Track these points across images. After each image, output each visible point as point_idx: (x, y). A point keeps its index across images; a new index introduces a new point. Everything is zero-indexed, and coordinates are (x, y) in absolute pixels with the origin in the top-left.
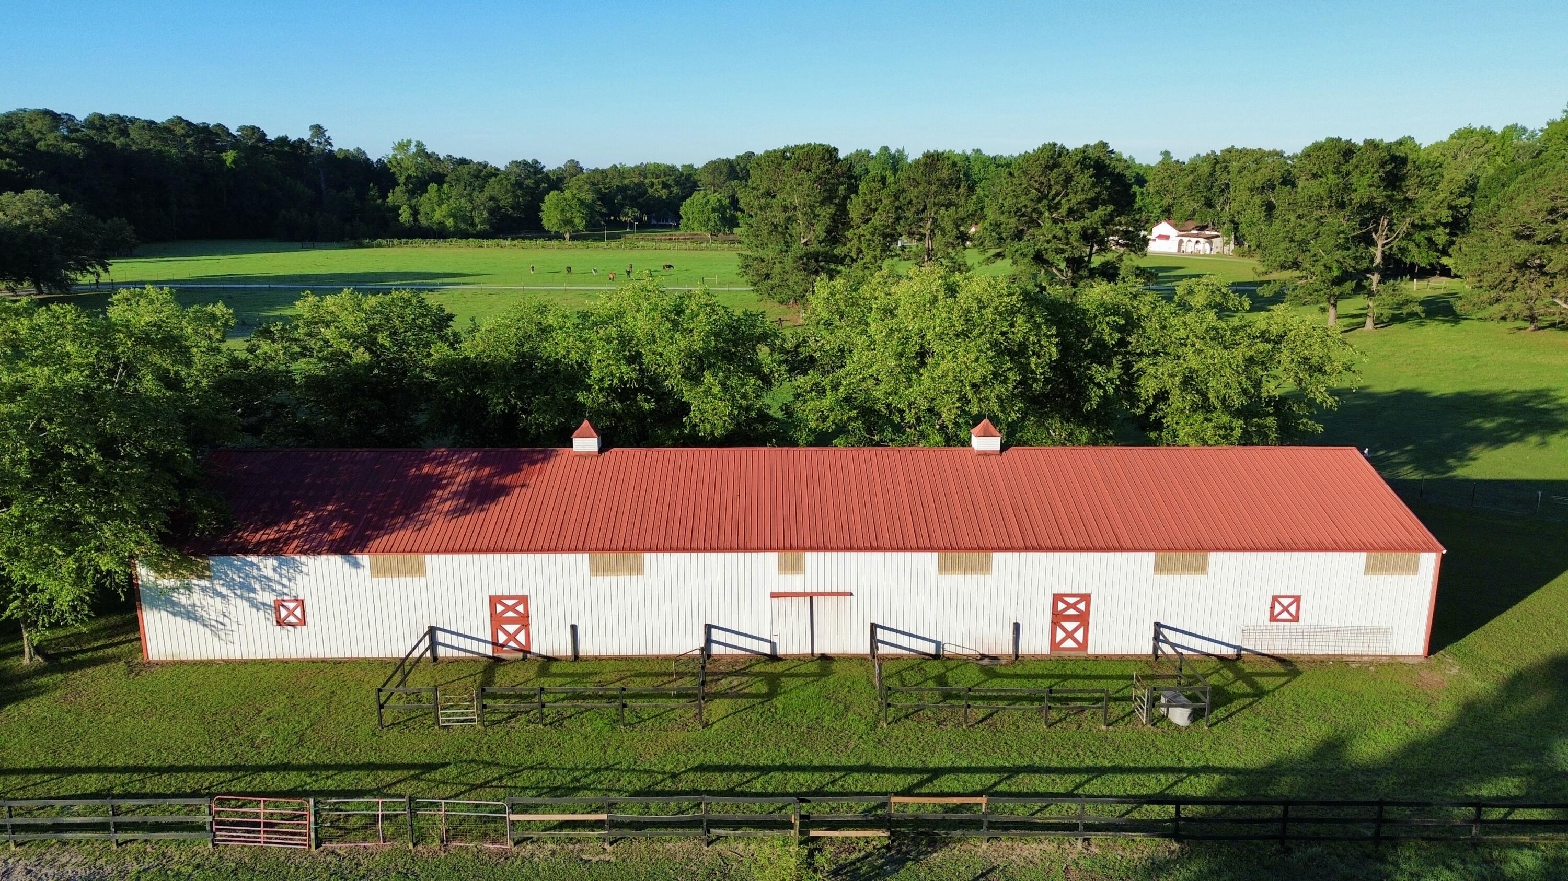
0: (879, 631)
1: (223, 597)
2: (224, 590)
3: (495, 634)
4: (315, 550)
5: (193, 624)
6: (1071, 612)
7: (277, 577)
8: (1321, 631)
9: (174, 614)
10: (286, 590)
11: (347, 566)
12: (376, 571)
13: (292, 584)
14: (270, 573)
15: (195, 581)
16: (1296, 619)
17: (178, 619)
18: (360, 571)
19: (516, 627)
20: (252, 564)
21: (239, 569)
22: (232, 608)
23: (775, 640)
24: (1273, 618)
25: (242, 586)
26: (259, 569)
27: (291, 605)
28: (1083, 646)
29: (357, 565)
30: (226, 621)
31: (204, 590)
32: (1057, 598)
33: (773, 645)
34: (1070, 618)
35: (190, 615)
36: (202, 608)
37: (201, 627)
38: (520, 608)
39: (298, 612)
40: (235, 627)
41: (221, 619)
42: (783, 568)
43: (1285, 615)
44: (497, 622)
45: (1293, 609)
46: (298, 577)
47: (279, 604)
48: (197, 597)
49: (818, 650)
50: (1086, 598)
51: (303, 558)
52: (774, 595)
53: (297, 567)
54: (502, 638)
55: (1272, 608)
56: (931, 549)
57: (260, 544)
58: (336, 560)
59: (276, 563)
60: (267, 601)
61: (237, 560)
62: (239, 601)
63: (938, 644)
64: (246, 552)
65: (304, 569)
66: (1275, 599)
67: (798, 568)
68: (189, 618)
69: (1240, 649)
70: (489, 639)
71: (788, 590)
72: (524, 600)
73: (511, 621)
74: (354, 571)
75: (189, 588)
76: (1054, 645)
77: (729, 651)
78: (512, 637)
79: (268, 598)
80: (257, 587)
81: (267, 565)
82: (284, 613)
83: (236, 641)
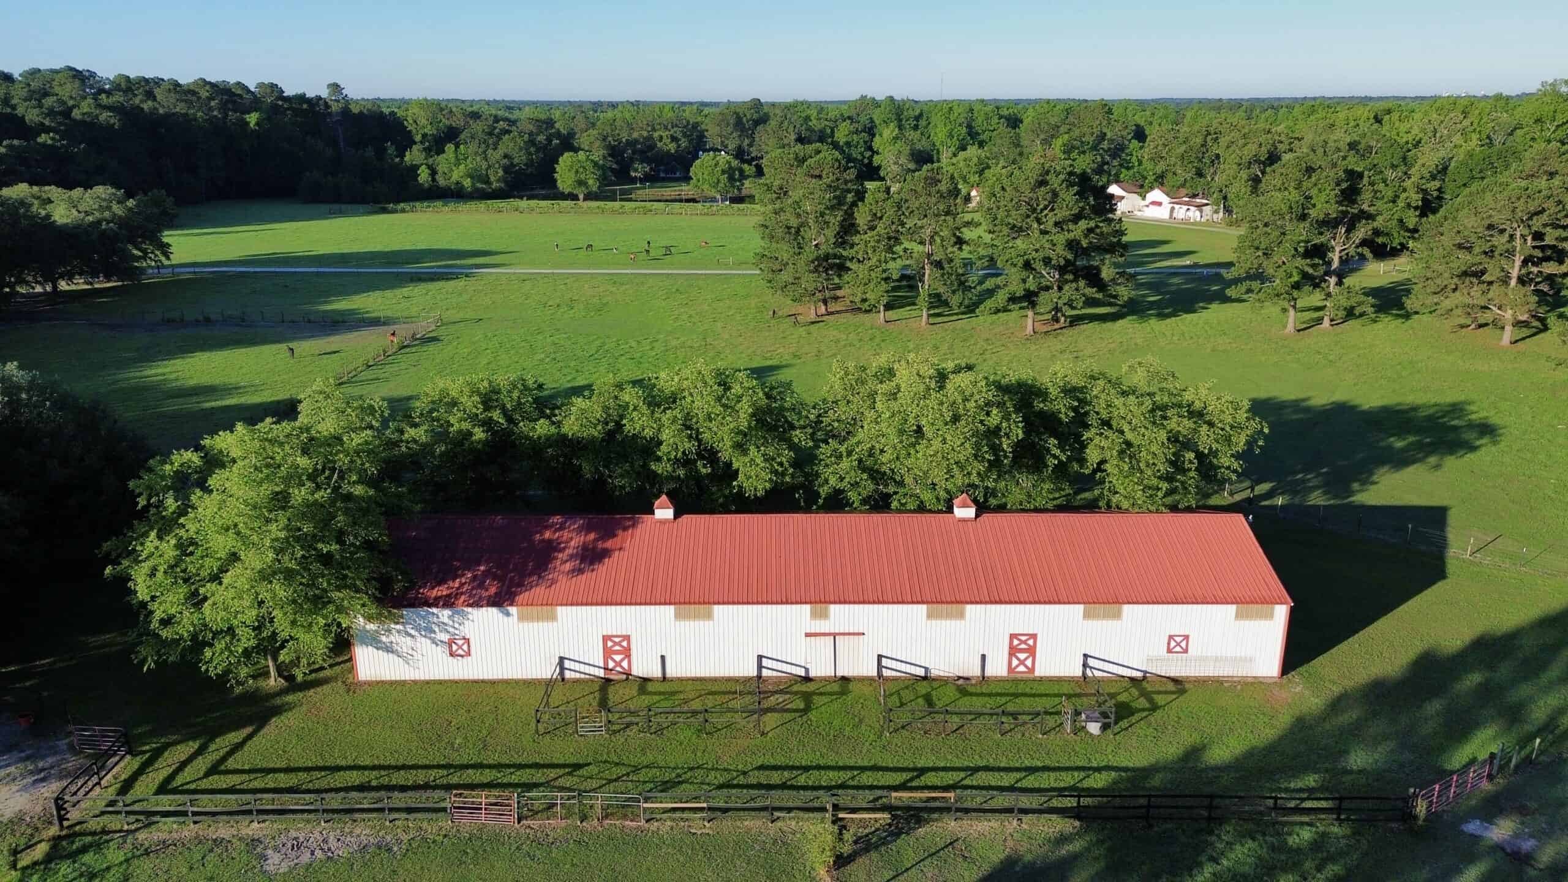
0: (884, 660)
1: (413, 636)
2: (413, 632)
3: (606, 662)
4: (477, 604)
5: (391, 655)
6: (1023, 646)
7: (451, 623)
8: (1203, 659)
9: (378, 649)
10: (457, 632)
11: (501, 615)
12: (521, 618)
13: (461, 628)
14: (446, 620)
15: (393, 626)
16: (1186, 651)
17: (380, 652)
18: (510, 618)
19: (622, 656)
20: (433, 614)
21: (424, 618)
22: (418, 645)
23: (808, 666)
24: (1169, 651)
25: (426, 629)
26: (438, 617)
27: (460, 642)
28: (1032, 670)
29: (508, 614)
30: (414, 653)
31: (399, 632)
32: (1013, 636)
33: (807, 670)
34: (1022, 651)
35: (389, 649)
36: (397, 644)
37: (396, 657)
38: (625, 644)
39: (465, 647)
40: (420, 657)
41: (410, 652)
42: (814, 615)
43: (1178, 649)
44: (608, 653)
45: (1183, 644)
46: (466, 622)
47: (450, 643)
48: (394, 638)
49: (840, 674)
50: (1034, 636)
51: (470, 609)
52: (807, 635)
53: (464, 615)
54: (611, 665)
55: (1169, 644)
56: (923, 602)
57: (437, 599)
58: (493, 611)
59: (450, 613)
60: (443, 639)
61: (422, 611)
62: (423, 639)
63: (926, 669)
64: (430, 606)
65: (470, 616)
66: (1171, 637)
67: (824, 615)
68: (388, 651)
69: (1145, 672)
70: (602, 665)
71: (818, 631)
72: (627, 638)
73: (618, 653)
74: (506, 618)
75: (389, 631)
76: (1011, 669)
77: (775, 674)
78: (619, 664)
79: (445, 637)
80: (437, 629)
81: (444, 614)
82: (454, 647)
83: (421, 667)
